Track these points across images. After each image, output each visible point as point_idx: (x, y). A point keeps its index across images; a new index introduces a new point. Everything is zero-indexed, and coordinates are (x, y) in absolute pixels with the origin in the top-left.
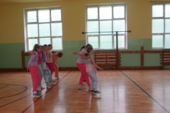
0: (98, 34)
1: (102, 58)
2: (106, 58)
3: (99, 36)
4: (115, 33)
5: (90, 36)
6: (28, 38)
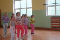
0: (55, 4)
1: (56, 22)
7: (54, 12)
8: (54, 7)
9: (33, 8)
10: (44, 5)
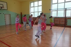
1: (57, 21)
2: (60, 21)
4: (65, 9)
5: (53, 11)
6: (31, 12)
7: (56, 14)
8: (56, 12)
10: (50, 10)
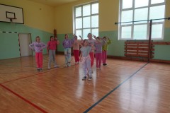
2: (138, 49)
3: (132, 26)
4: (149, 22)
5: (124, 26)
6: (76, 30)
7: (130, 34)
8: (130, 27)
9: (99, 28)
10: (116, 23)
